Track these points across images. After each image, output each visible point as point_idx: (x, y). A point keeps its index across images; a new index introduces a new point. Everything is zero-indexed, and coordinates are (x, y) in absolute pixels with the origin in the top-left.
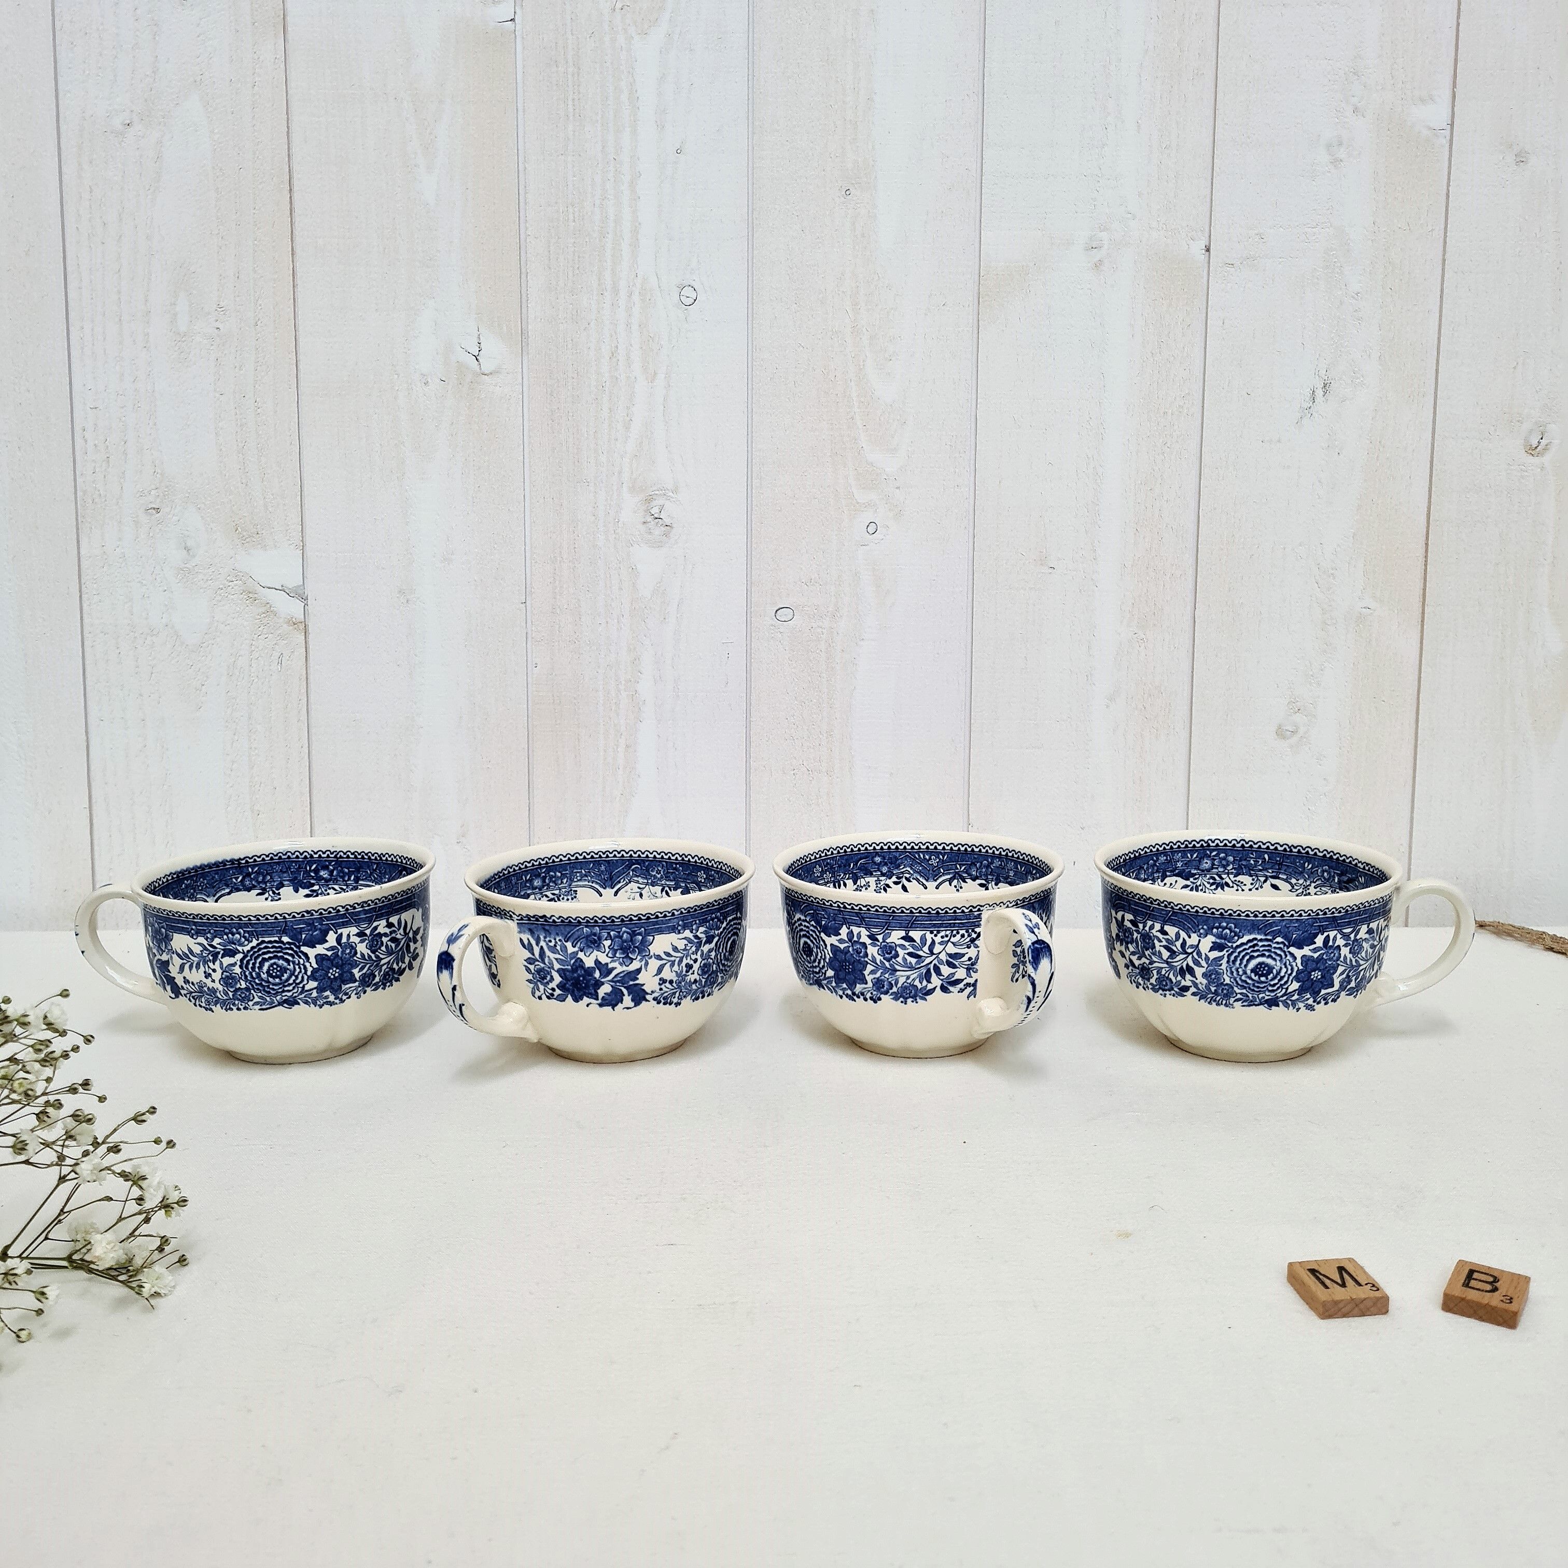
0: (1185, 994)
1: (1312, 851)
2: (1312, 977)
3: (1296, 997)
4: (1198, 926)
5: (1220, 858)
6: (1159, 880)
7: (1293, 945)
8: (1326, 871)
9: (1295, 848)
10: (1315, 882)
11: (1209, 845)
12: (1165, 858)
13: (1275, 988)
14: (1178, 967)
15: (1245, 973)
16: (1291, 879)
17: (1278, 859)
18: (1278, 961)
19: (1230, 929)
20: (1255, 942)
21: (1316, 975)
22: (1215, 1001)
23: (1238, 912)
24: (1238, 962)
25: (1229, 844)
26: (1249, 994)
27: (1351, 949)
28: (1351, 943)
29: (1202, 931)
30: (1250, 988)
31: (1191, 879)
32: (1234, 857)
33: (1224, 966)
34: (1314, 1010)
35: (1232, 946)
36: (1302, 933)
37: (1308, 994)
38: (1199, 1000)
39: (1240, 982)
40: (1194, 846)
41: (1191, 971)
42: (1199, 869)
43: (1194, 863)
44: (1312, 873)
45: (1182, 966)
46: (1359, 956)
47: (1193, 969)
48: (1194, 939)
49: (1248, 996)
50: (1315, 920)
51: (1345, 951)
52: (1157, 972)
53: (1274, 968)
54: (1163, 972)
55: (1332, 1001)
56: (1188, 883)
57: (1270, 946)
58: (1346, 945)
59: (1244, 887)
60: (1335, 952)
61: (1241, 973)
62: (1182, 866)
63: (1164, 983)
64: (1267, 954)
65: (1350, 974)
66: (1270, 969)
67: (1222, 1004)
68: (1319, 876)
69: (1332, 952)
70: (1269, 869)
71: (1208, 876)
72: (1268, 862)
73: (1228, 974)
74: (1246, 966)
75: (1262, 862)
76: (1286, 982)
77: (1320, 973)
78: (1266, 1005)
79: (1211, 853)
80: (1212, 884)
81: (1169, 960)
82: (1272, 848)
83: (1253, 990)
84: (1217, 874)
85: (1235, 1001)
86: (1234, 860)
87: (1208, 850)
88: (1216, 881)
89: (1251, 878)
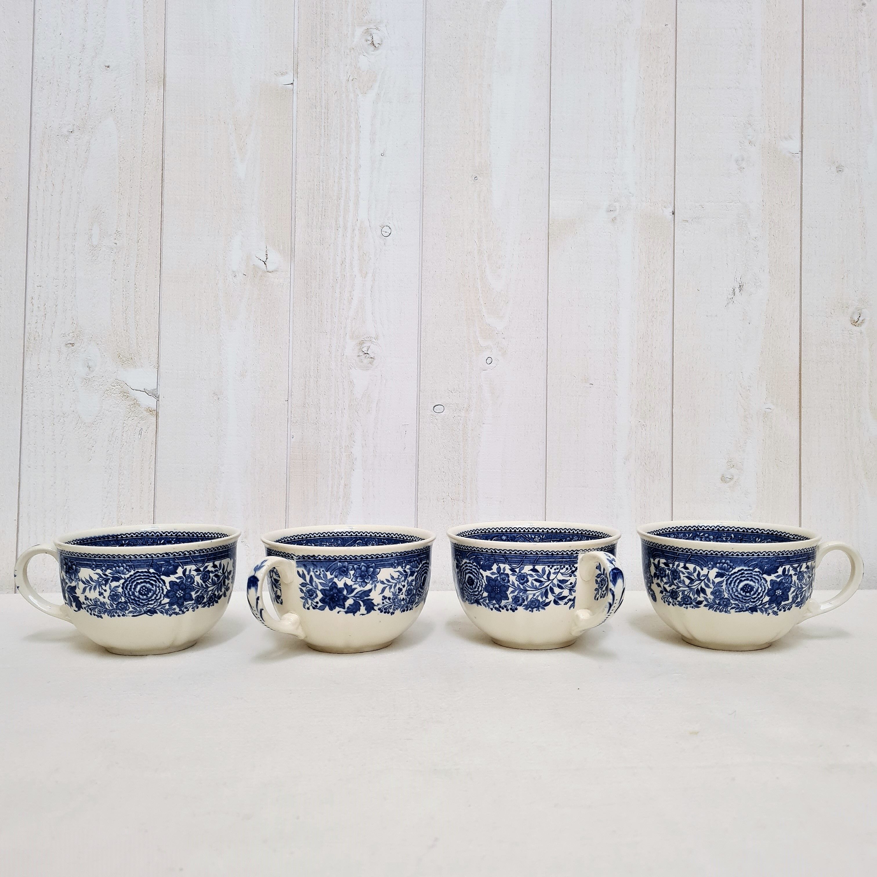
0: (700, 606)
1: (760, 531)
2: (777, 593)
3: (767, 606)
4: (707, 563)
5: (705, 537)
7: (764, 574)
9: (750, 529)
11: (698, 529)
12: (674, 536)
13: (755, 600)
14: (695, 589)
15: (737, 591)
18: (756, 583)
19: (727, 563)
20: (743, 571)
21: (779, 592)
22: (719, 609)
23: (732, 553)
24: (733, 584)
25: (710, 529)
26: (739, 604)
27: (798, 577)
28: (798, 573)
29: (710, 566)
30: (740, 600)
32: (713, 536)
33: (724, 587)
34: (778, 615)
35: (729, 574)
36: (770, 566)
37: (774, 604)
38: (709, 610)
39: (734, 597)
40: (690, 529)
41: (703, 591)
45: (698, 588)
46: (802, 582)
47: (705, 589)
48: (705, 571)
49: (739, 606)
50: (778, 558)
51: (795, 578)
52: (682, 593)
53: (754, 588)
54: (686, 593)
55: (788, 610)
57: (751, 573)
58: (795, 574)
60: (789, 578)
61: (734, 591)
63: (686, 600)
64: (750, 578)
65: (797, 593)
66: (752, 588)
67: (723, 611)
69: (787, 578)
72: (734, 539)
73: (727, 591)
74: (737, 586)
75: (730, 539)
76: (762, 596)
77: (781, 591)
78: (750, 611)
79: (700, 534)
81: (689, 585)
82: (736, 530)
83: (742, 602)
85: (731, 609)
86: (714, 538)
87: (698, 532)
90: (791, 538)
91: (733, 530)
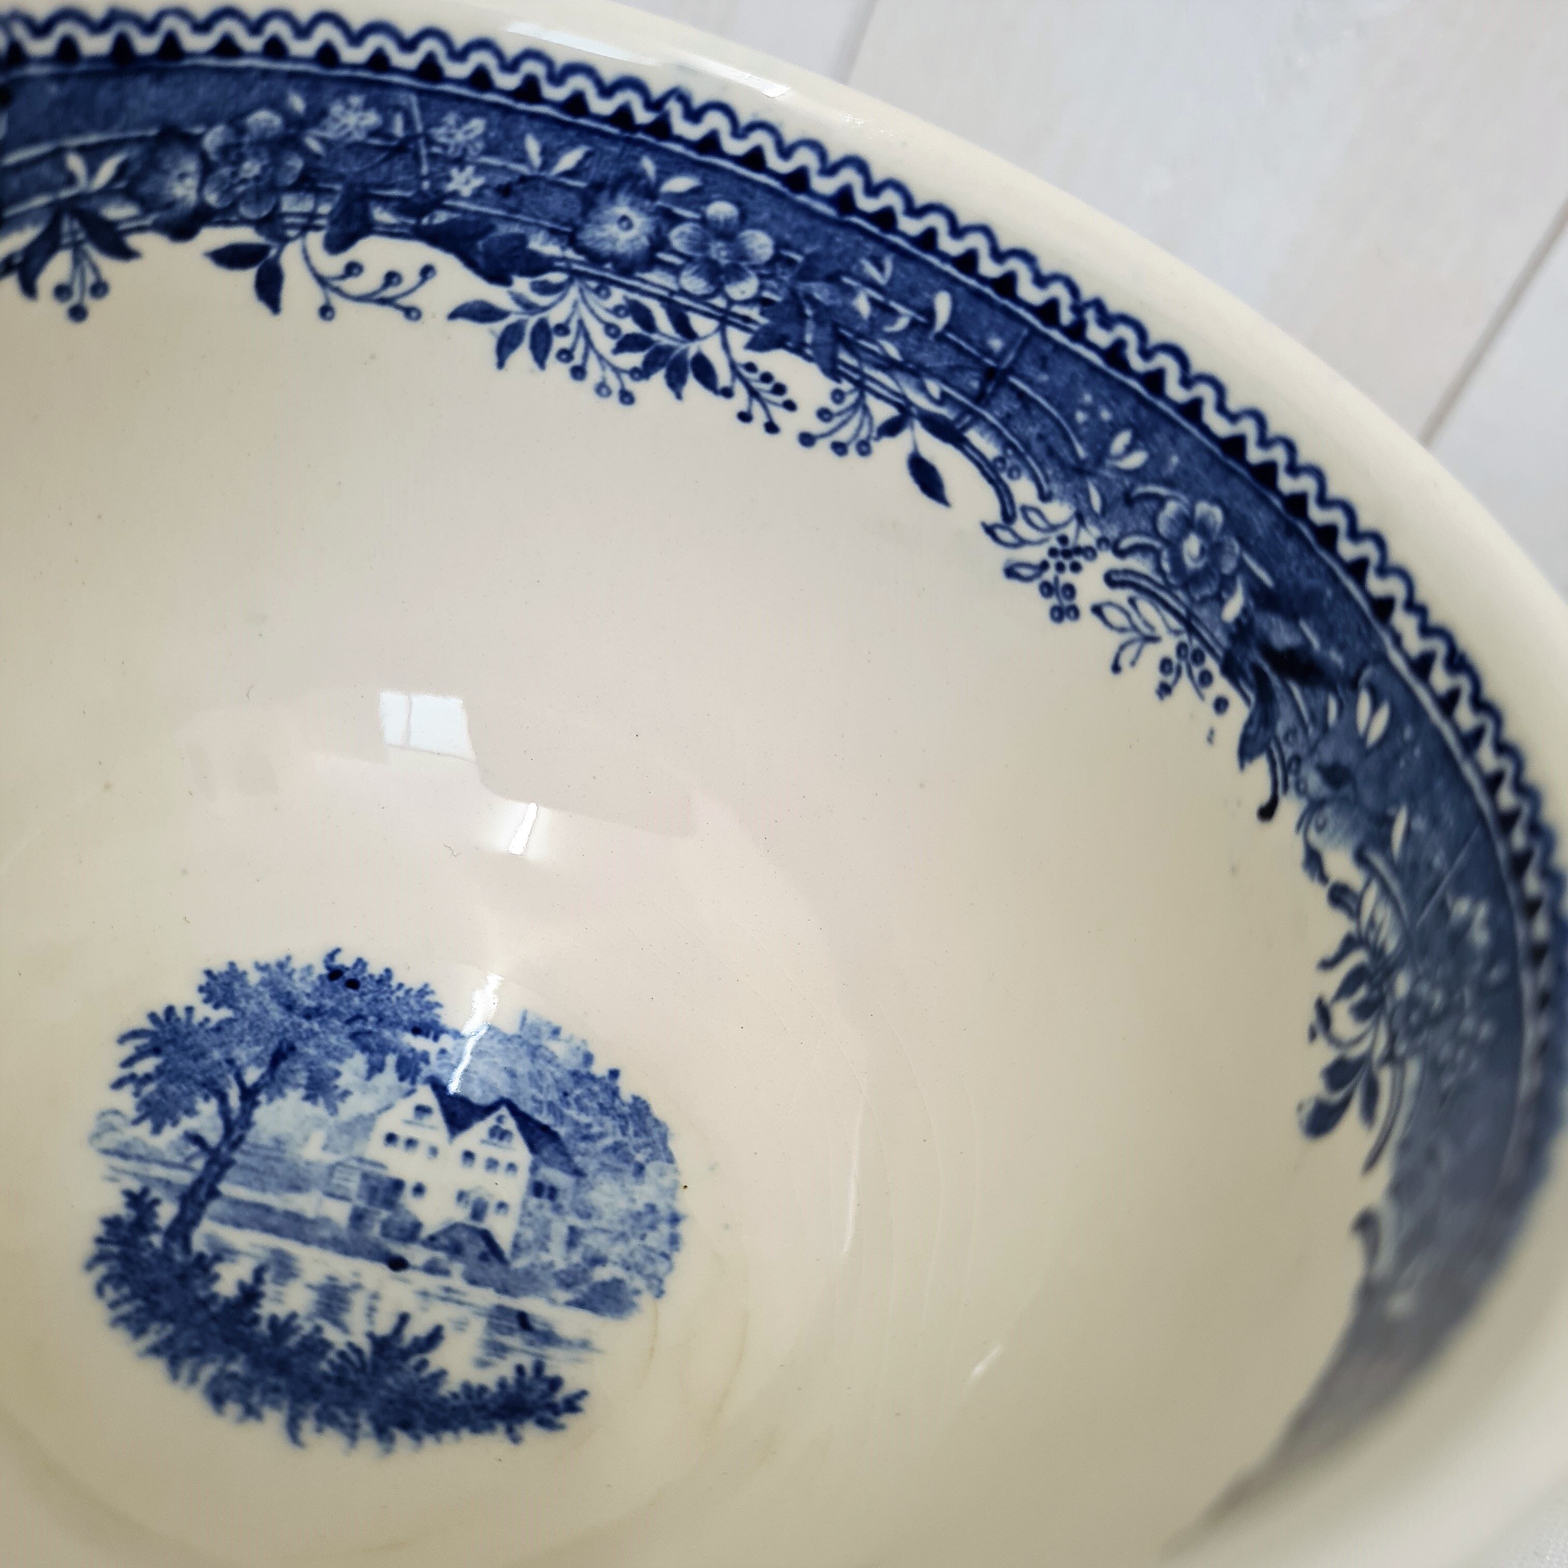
1: (1187, 381)
5: (704, 221)
6: (315, 240)
8: (1203, 530)
10: (1121, 553)
11: (661, 128)
12: (372, 119)
16: (1014, 472)
17: (996, 344)
25: (774, 161)
31: (522, 284)
32: (780, 244)
40: (576, 103)
42: (572, 241)
43: (556, 202)
44: (1129, 500)
56: (497, 296)
59: (780, 416)
62: (477, 195)
68: (1156, 534)
70: (932, 374)
71: (618, 296)
72: (941, 337)
75: (913, 324)
79: (664, 174)
80: (626, 344)
82: (989, 268)
84: (667, 302)
86: (777, 258)
87: (653, 150)
88: (655, 337)
89: (830, 385)
90: (1397, 640)
91: (968, 262)
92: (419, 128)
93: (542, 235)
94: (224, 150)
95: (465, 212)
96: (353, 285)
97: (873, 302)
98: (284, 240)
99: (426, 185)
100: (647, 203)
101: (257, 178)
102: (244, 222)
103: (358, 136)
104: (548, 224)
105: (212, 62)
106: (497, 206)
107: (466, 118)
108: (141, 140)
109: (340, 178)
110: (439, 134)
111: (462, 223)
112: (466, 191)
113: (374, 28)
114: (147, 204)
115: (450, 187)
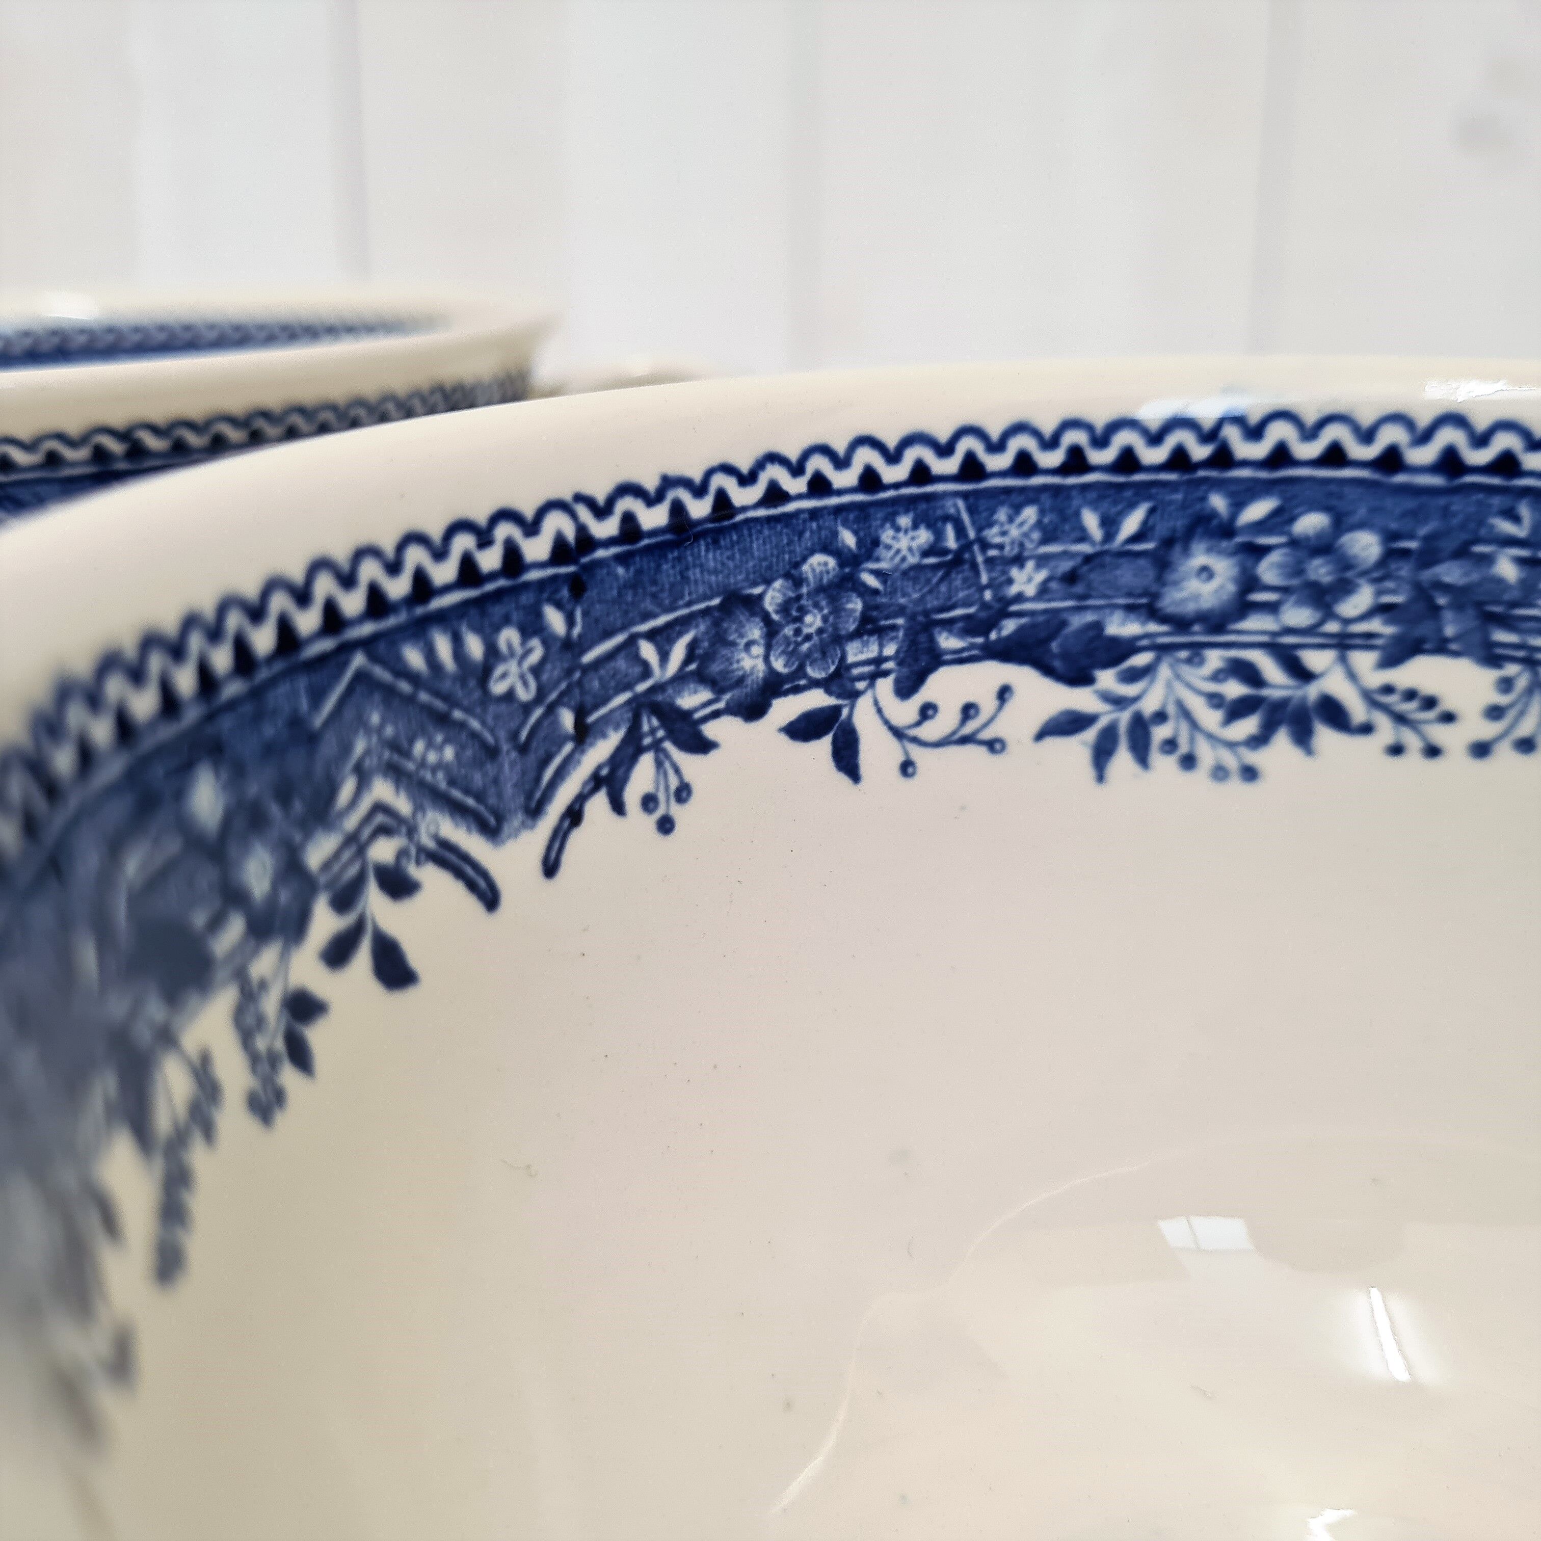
5: (1294, 543)
6: (885, 686)
11: (1222, 458)
12: (924, 536)
25: (1356, 450)
31: (1106, 679)
32: (1389, 537)
40: (1127, 460)
42: (1152, 612)
43: (1126, 574)
56: (1083, 700)
59: (1440, 734)
62: (1043, 591)
71: (1215, 659)
79: (1238, 505)
80: (1235, 711)
84: (1272, 647)
86: (1391, 555)
87: (1219, 485)
88: (1265, 692)
89: (1490, 676)
92: (972, 534)
93: (1118, 616)
94: (784, 608)
95: (1032, 613)
96: (931, 730)
97: (1521, 562)
98: (854, 695)
99: (988, 595)
100: (1224, 544)
101: (820, 631)
102: (814, 684)
103: (912, 560)
104: (1122, 601)
105: (762, 512)
106: (1064, 598)
107: (1017, 509)
108: (706, 612)
109: (901, 611)
110: (993, 535)
111: (1033, 626)
112: (1031, 590)
113: (909, 441)
114: (717, 686)
115: (1013, 590)
